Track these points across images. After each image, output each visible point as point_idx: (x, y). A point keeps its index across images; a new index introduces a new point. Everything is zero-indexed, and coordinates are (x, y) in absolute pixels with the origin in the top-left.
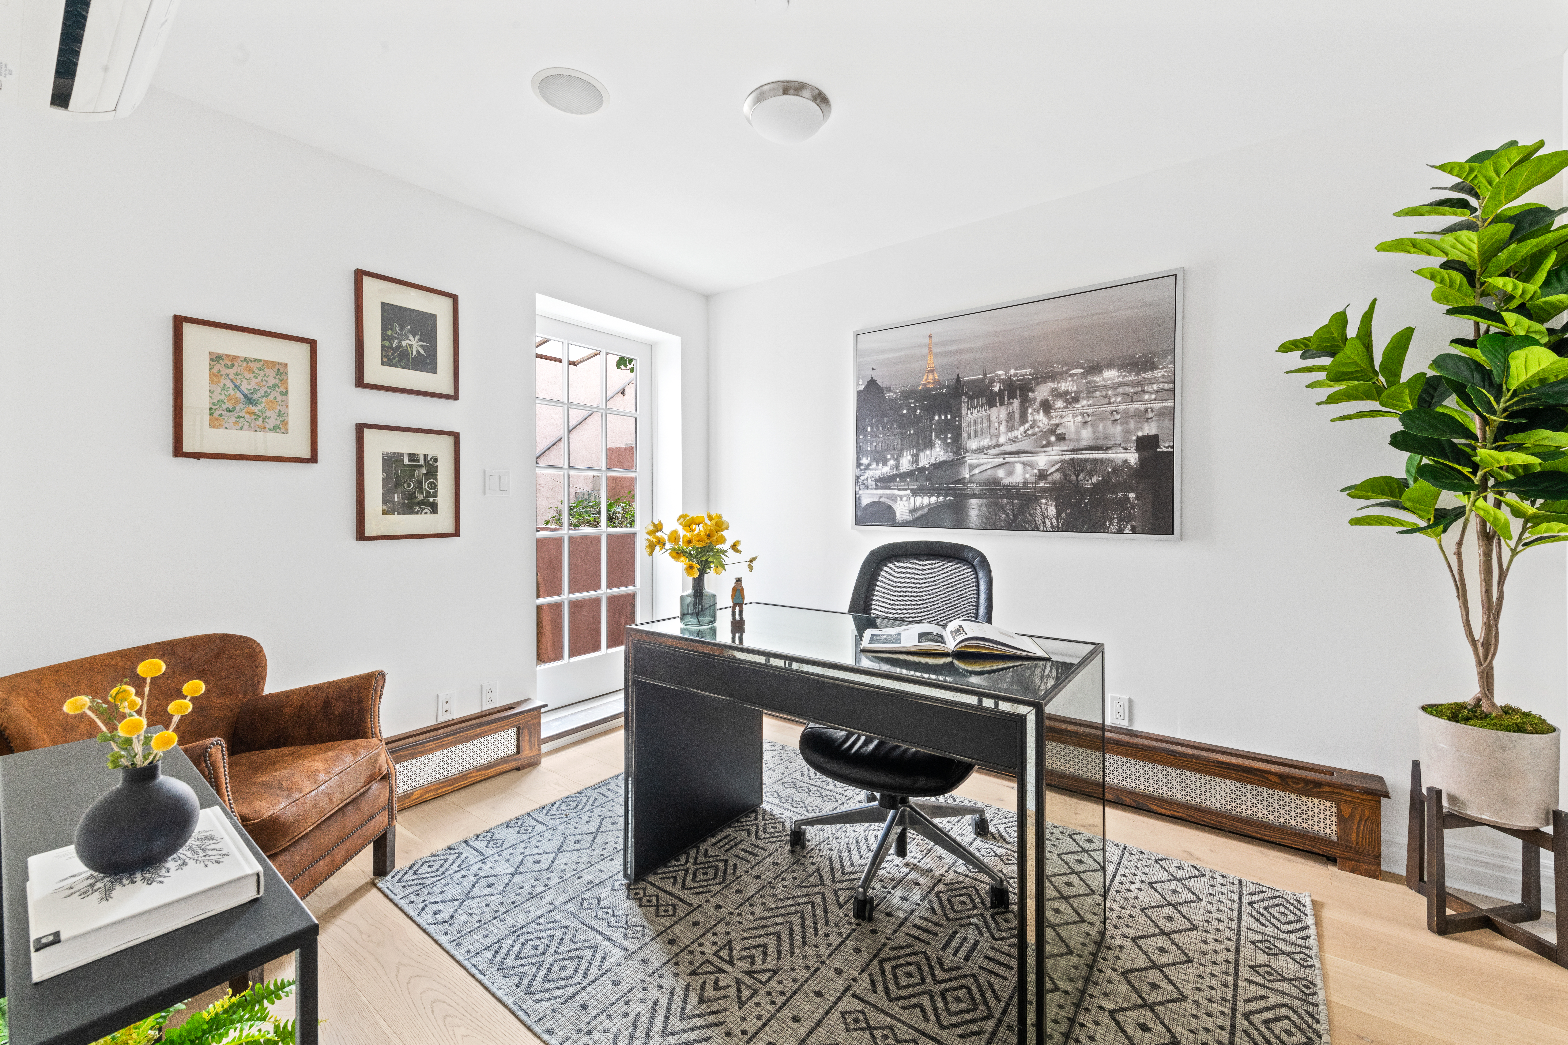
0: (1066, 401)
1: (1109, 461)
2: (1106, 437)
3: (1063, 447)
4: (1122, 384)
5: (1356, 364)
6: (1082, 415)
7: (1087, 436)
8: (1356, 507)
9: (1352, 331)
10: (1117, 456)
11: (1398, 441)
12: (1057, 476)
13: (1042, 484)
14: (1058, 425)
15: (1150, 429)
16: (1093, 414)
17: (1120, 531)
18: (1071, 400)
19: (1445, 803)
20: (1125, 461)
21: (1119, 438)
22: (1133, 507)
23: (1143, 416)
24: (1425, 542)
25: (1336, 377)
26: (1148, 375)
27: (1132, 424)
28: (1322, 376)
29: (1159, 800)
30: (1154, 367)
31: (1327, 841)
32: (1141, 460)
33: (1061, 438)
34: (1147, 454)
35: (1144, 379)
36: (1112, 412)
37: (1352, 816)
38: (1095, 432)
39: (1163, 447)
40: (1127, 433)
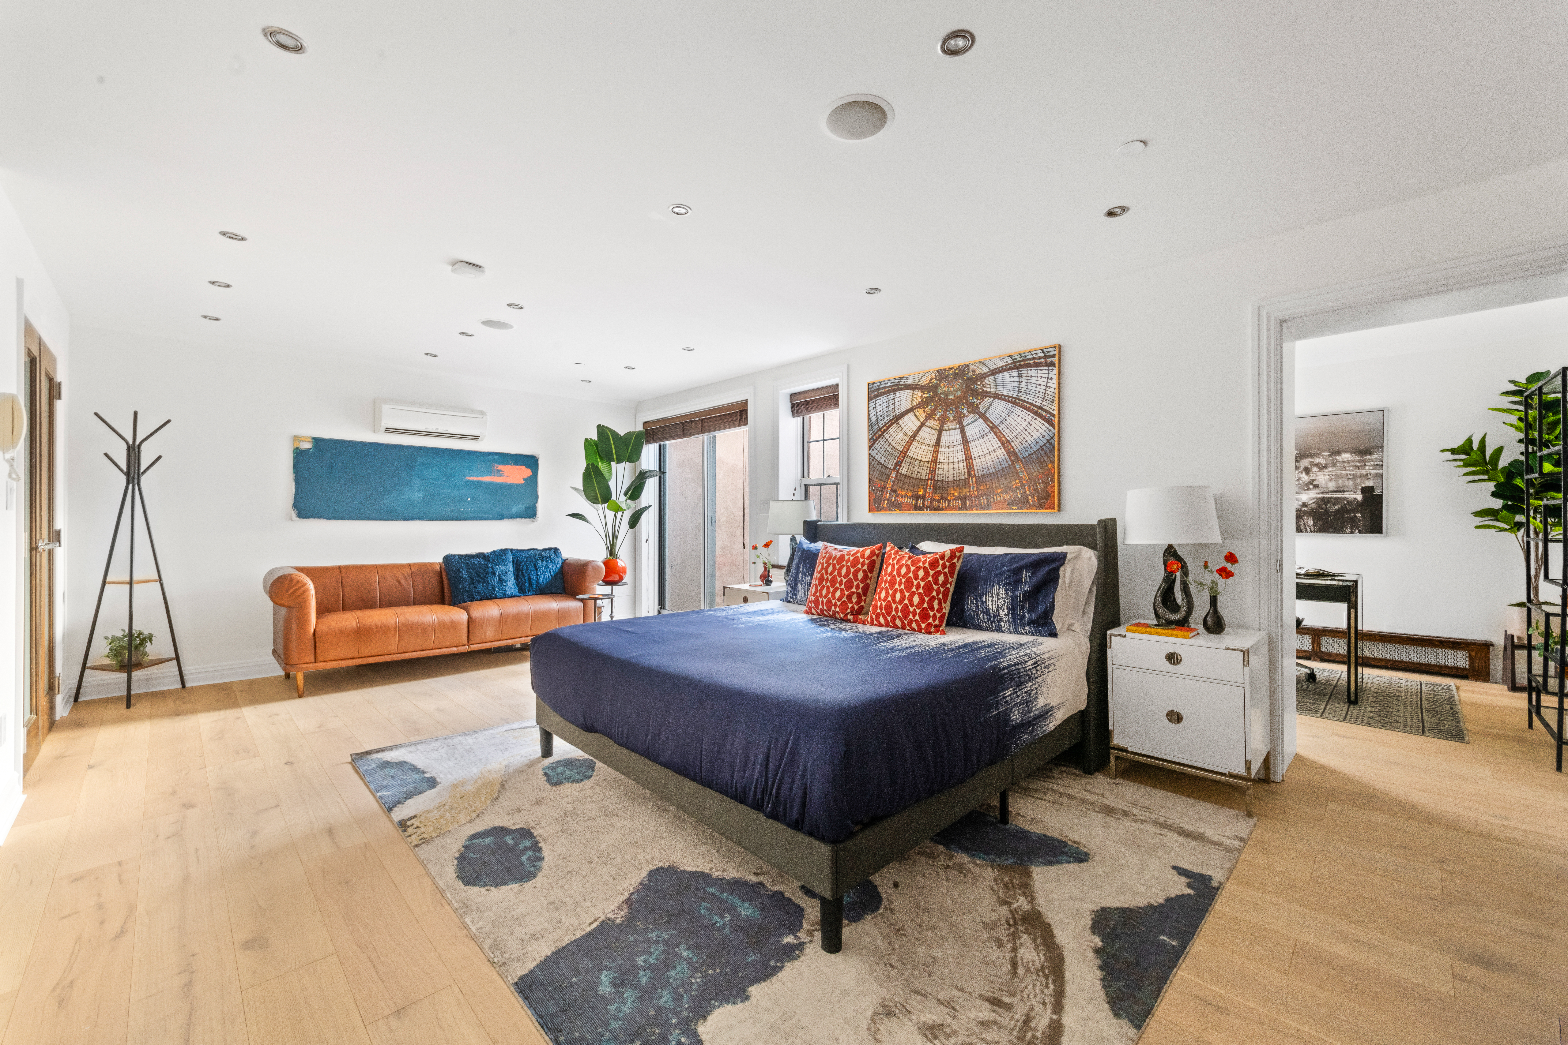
0: (1319, 468)
1: (1345, 498)
2: (1343, 486)
3: (1317, 491)
4: (1353, 461)
5: (1477, 461)
6: (1329, 475)
7: (1332, 486)
8: (1478, 521)
9: (1475, 446)
10: (1350, 496)
11: (1494, 495)
12: (1314, 506)
13: (1304, 509)
14: (1314, 480)
15: (1369, 483)
16: (1335, 475)
17: (1352, 532)
18: (1322, 468)
19: (1516, 640)
20: (1355, 499)
21: (1351, 487)
22: (1359, 521)
23: (1365, 477)
24: (1510, 537)
25: (1466, 464)
26: (1368, 457)
27: (1359, 480)
28: (1461, 463)
29: (1375, 659)
30: (1371, 454)
31: (1464, 669)
32: (1364, 498)
33: (1316, 486)
34: (1367, 495)
35: (1366, 459)
36: (1347, 475)
37: (1476, 657)
38: (1337, 484)
39: (1377, 492)
40: (1355, 485)
